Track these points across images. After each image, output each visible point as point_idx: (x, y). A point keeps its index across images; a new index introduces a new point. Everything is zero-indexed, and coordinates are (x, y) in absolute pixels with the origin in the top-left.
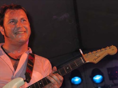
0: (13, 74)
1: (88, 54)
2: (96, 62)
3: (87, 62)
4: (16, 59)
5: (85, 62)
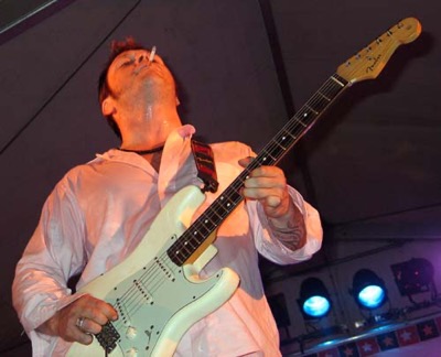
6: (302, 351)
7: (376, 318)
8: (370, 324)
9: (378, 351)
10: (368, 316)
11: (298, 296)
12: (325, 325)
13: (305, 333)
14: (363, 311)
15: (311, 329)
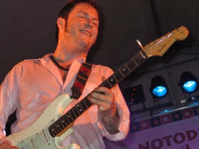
0: (61, 89)
1: (149, 45)
2: (161, 54)
3: (150, 56)
4: (66, 68)
5: (147, 56)
6: (152, 115)
7: (193, 98)
8: (189, 101)
9: (193, 116)
10: (188, 97)
11: (149, 86)
12: (164, 101)
13: (154, 106)
14: (186, 94)
15: (157, 104)
